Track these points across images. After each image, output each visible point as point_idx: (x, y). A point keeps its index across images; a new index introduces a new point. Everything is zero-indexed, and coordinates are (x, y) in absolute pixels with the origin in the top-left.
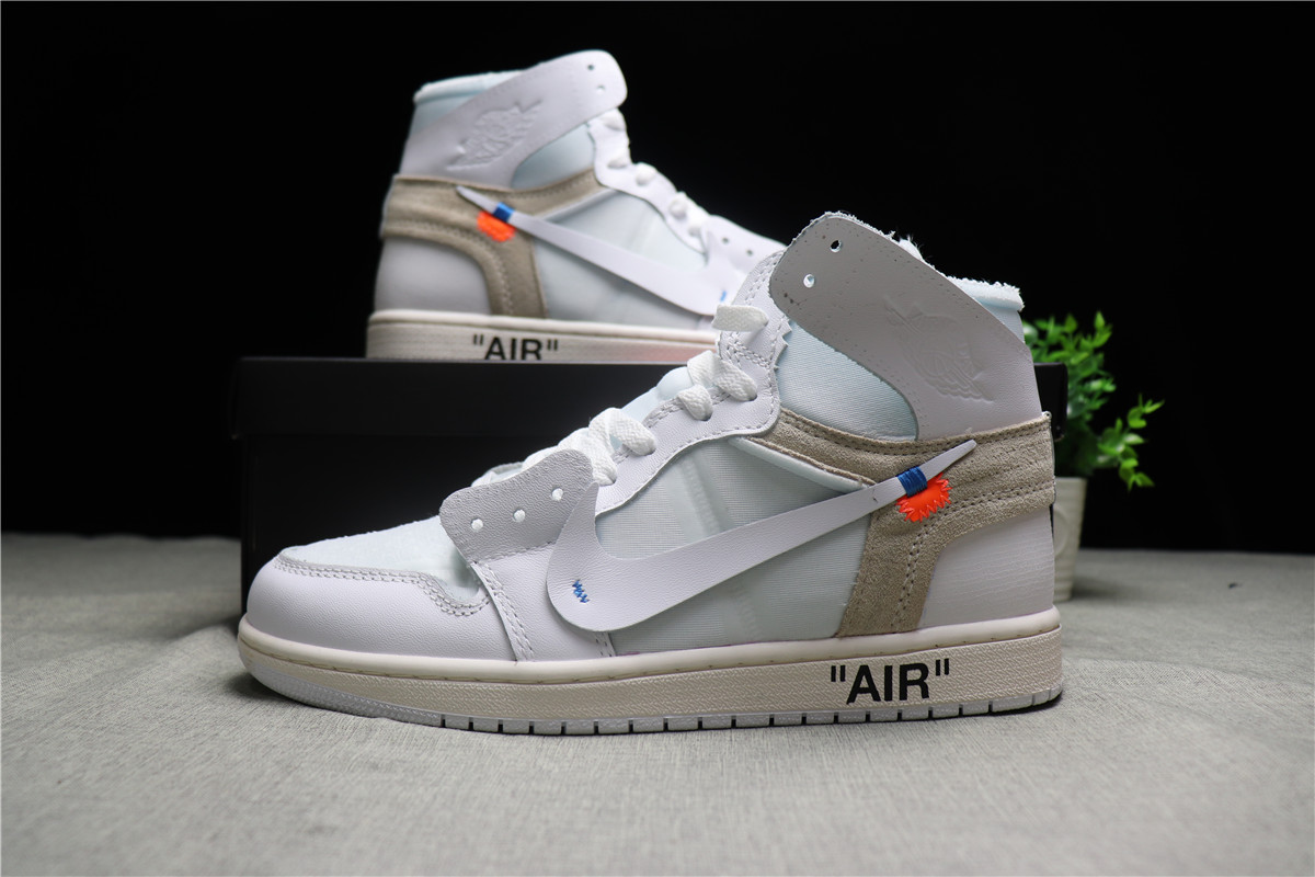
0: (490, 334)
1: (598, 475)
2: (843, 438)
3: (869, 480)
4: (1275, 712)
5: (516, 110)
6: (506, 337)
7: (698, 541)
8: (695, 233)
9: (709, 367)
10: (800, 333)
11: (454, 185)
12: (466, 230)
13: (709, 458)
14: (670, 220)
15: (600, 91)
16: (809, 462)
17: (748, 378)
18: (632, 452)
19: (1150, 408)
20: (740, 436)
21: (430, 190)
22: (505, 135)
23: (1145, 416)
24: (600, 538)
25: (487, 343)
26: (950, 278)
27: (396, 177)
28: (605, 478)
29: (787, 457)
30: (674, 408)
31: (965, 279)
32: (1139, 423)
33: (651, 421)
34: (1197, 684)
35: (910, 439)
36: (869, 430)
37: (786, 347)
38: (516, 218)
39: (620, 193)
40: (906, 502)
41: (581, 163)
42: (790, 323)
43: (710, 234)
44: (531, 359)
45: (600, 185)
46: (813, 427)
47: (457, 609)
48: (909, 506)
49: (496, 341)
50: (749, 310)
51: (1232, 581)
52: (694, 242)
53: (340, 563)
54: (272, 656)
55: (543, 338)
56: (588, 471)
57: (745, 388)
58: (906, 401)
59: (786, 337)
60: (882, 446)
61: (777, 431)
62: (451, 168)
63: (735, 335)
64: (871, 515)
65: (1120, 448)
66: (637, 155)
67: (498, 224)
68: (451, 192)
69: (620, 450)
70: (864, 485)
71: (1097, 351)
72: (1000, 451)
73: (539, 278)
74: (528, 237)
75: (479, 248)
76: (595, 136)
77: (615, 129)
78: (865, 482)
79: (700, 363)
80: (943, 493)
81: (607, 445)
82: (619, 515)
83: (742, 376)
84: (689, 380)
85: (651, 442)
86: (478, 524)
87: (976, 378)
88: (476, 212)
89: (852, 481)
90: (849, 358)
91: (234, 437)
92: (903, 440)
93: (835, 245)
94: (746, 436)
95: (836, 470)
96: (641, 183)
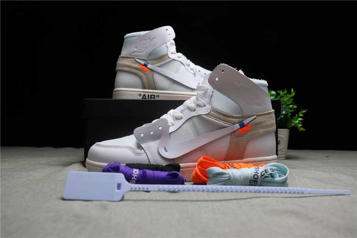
0: (143, 94)
1: (170, 124)
2: (226, 115)
3: (231, 124)
4: (327, 179)
5: (149, 40)
6: (147, 94)
7: (193, 138)
8: (192, 69)
9: (195, 99)
10: (215, 91)
11: (134, 58)
12: (137, 69)
13: (195, 120)
14: (186, 66)
15: (169, 35)
16: (218, 120)
17: (204, 101)
18: (177, 119)
19: (304, 112)
20: (202, 114)
21: (128, 59)
22: (147, 46)
23: (303, 113)
24: (170, 138)
25: (142, 96)
26: (250, 79)
27: (120, 56)
28: (171, 125)
29: (213, 119)
30: (187, 109)
31: (254, 79)
32: (301, 115)
33: (182, 112)
34: (310, 173)
35: (241, 115)
36: (231, 113)
37: (212, 95)
38: (149, 66)
39: (174, 60)
40: (240, 130)
41: (164, 52)
42: (213, 89)
43: (195, 69)
44: (153, 99)
45: (169, 58)
46: (219, 112)
47: (138, 154)
48: (241, 130)
49: (144, 95)
50: (204, 86)
51: (327, 155)
52: (192, 72)
53: (110, 145)
54: (94, 166)
55: (156, 94)
56: (167, 123)
57: (203, 104)
58: (240, 106)
59: (212, 92)
60: (234, 117)
61: (210, 114)
62: (133, 54)
63: (201, 92)
64: (232, 132)
65: (297, 121)
66: (178, 51)
67: (145, 67)
68: (133, 60)
69: (175, 118)
70: (230, 126)
71: (291, 98)
72: (262, 118)
73: (155, 80)
74: (152, 70)
75: (140, 73)
76: (168, 46)
77: (173, 44)
78: (230, 125)
79: (193, 98)
80: (249, 127)
81: (171, 117)
82: (174, 133)
83: (202, 101)
84: (190, 102)
85: (182, 116)
86: (142, 135)
87: (256, 101)
88: (139, 64)
89: (227, 125)
90: (227, 96)
91: (83, 118)
92: (239, 115)
93: (223, 71)
94: (203, 115)
95: (224, 122)
96: (179, 57)
